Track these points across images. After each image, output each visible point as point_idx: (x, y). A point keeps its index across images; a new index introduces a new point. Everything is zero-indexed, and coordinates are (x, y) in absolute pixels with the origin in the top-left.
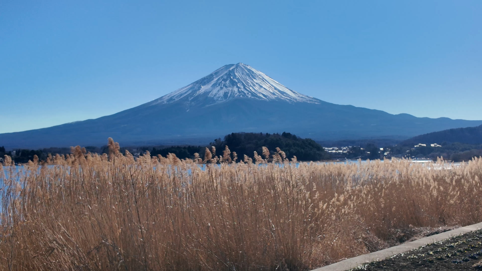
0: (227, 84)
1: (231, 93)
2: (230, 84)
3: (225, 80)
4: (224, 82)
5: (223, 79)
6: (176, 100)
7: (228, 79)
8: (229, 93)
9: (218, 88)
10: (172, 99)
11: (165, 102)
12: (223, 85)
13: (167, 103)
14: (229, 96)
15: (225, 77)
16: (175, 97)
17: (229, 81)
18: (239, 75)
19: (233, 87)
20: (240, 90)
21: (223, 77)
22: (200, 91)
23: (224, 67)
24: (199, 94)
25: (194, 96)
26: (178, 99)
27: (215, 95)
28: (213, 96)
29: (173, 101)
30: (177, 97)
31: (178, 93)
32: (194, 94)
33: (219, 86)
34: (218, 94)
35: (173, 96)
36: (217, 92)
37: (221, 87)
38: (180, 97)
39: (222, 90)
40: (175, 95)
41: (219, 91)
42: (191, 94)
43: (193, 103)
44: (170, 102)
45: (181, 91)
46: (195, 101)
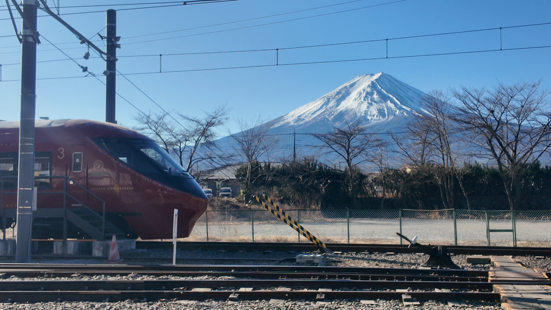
0: (376, 98)
1: (387, 110)
2: (379, 98)
3: (371, 94)
4: (370, 96)
5: (366, 92)
6: (307, 120)
7: (374, 93)
8: (385, 111)
9: (364, 104)
10: (301, 119)
11: (292, 123)
13: (295, 124)
14: (386, 114)
15: (369, 90)
16: (303, 116)
17: (376, 95)
18: (387, 88)
19: (386, 103)
20: (398, 107)
21: (366, 90)
22: (338, 108)
23: (360, 78)
24: (338, 112)
25: (333, 114)
26: (310, 119)
27: (365, 113)
28: (363, 114)
29: (303, 122)
30: (306, 117)
31: (306, 112)
32: (331, 113)
33: (364, 101)
34: (369, 111)
35: (299, 114)
36: (367, 109)
37: (368, 103)
38: (311, 117)
39: (372, 107)
40: (303, 114)
41: (368, 107)
42: (326, 113)
43: (336, 124)
44: (299, 122)
45: (309, 109)
46: (337, 120)
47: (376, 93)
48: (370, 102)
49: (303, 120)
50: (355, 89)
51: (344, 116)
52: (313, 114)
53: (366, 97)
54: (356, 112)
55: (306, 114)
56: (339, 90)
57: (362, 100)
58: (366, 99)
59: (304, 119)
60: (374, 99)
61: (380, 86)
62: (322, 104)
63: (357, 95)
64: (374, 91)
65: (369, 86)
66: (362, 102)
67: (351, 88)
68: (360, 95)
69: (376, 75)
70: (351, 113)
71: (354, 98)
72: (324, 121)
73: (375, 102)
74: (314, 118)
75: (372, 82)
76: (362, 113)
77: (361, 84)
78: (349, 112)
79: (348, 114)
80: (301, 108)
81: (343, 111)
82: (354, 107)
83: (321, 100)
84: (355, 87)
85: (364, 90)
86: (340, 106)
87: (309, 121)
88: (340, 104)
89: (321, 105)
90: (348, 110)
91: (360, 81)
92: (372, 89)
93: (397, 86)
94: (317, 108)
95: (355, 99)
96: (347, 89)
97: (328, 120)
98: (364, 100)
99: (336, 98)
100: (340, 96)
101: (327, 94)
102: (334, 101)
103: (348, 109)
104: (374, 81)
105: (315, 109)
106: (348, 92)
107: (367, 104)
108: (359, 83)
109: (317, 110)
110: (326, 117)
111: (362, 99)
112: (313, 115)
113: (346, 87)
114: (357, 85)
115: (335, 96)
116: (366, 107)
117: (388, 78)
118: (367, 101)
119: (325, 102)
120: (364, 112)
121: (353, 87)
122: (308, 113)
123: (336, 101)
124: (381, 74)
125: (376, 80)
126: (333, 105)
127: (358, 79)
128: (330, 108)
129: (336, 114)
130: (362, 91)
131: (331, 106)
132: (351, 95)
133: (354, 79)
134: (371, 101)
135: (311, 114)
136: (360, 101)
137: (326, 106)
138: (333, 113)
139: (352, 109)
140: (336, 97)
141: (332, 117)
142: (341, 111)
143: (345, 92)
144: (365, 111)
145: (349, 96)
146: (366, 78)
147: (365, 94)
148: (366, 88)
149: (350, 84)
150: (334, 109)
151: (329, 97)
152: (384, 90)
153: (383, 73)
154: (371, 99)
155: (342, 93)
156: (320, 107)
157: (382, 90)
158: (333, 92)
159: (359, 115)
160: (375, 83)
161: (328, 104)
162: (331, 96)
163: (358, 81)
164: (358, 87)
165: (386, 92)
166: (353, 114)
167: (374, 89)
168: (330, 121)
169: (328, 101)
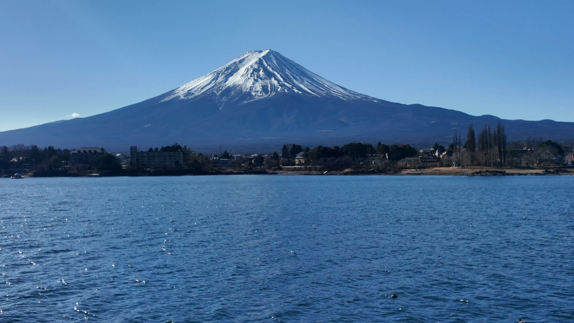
0: (261, 75)
1: (271, 86)
2: (265, 75)
3: (257, 70)
4: (256, 73)
5: (253, 68)
6: (196, 94)
7: (261, 70)
8: (268, 87)
9: (250, 80)
10: (191, 93)
11: (182, 97)
12: (256, 76)
13: (185, 98)
14: (269, 90)
15: (256, 66)
16: (193, 91)
17: (262, 72)
18: (272, 65)
19: (270, 79)
20: (280, 83)
21: (254, 67)
22: (227, 83)
23: (249, 54)
24: (226, 87)
25: (221, 89)
26: (199, 94)
27: (250, 89)
28: (248, 90)
29: (193, 96)
30: (196, 91)
31: (197, 86)
32: (220, 88)
33: (251, 78)
34: (254, 87)
35: (189, 89)
36: (252, 85)
37: (254, 79)
38: (201, 91)
39: (257, 83)
40: (193, 88)
41: (253, 84)
42: (215, 88)
43: (223, 99)
44: (189, 96)
45: (199, 83)
46: (224, 96)
47: (262, 70)
48: (256, 78)
49: (193, 94)
50: (244, 65)
51: (231, 92)
52: (202, 89)
53: (253, 73)
54: (242, 88)
55: (196, 89)
56: (229, 66)
57: (249, 77)
58: (253, 75)
59: (194, 94)
60: (260, 75)
61: (266, 62)
62: (211, 79)
63: (245, 71)
64: (261, 68)
65: (256, 62)
66: (249, 78)
67: (240, 64)
68: (247, 71)
69: (264, 52)
70: (238, 88)
71: (241, 75)
72: (212, 96)
73: (261, 79)
74: (203, 93)
75: (260, 59)
76: (247, 89)
77: (250, 60)
78: (236, 88)
79: (235, 89)
80: (191, 83)
81: (230, 87)
82: (241, 83)
83: (212, 74)
84: (243, 63)
85: (252, 67)
86: (228, 82)
87: (199, 96)
88: (228, 80)
89: (211, 80)
90: (236, 86)
91: (249, 58)
92: (259, 66)
93: (282, 63)
94: (207, 83)
95: (243, 75)
96: (236, 65)
97: (216, 95)
98: (251, 76)
99: (225, 73)
100: (230, 71)
101: (218, 69)
102: (223, 76)
103: (235, 85)
104: (262, 58)
105: (205, 84)
106: (237, 68)
107: (253, 80)
108: (248, 59)
109: (206, 85)
110: (214, 92)
111: (249, 75)
112: (203, 90)
113: (235, 63)
114: (246, 61)
115: (224, 72)
116: (252, 83)
117: (275, 55)
118: (253, 78)
119: (215, 77)
120: (249, 88)
121: (242, 63)
122: (198, 87)
123: (225, 77)
124: (268, 51)
125: (264, 57)
126: (222, 80)
127: (247, 55)
128: (219, 83)
129: (224, 89)
130: (250, 67)
131: (220, 81)
132: (239, 71)
133: (244, 54)
134: (257, 77)
135: (200, 89)
136: (247, 77)
137: (216, 81)
138: (221, 88)
139: (239, 85)
140: (226, 72)
141: (220, 92)
142: (229, 86)
143: (235, 68)
144: (251, 87)
145: (237, 72)
146: (255, 54)
147: (252, 71)
148: (253, 64)
149: (239, 60)
150: (222, 84)
151: (219, 72)
152: (270, 67)
153: (270, 50)
154: (257, 75)
155: (231, 68)
156: (209, 82)
157: (268, 67)
158: (223, 67)
159: (245, 91)
160: (262, 60)
161: (217, 79)
162: (220, 72)
163: (247, 57)
164: (247, 63)
165: (272, 69)
166: (240, 90)
167: (260, 66)
168: (217, 96)
169: (218, 77)
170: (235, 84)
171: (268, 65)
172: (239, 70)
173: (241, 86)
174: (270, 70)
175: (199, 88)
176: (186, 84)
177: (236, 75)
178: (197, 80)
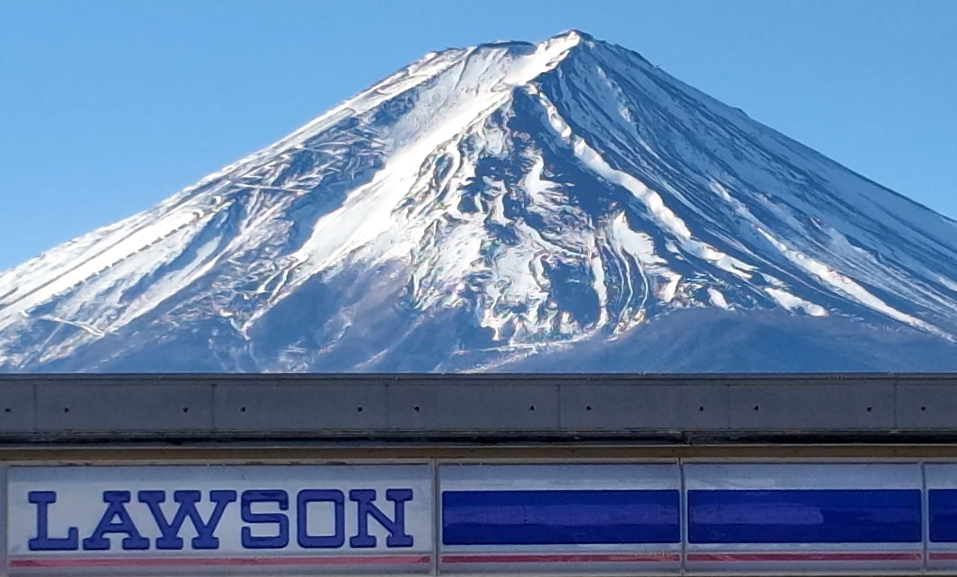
0: (538, 199)
2: (559, 197)
4: (500, 184)
5: (476, 156)
6: (93, 331)
7: (531, 163)
8: (592, 276)
9: (463, 231)
10: (52, 325)
12: (499, 206)
13: (17, 359)
15: (495, 143)
16: (71, 308)
17: (543, 177)
21: (480, 145)
22: (300, 255)
23: (443, 66)
24: (297, 282)
25: (265, 296)
26: (112, 329)
27: (467, 294)
28: (454, 301)
29: (70, 346)
30: (86, 312)
31: (93, 278)
32: (254, 286)
33: (466, 216)
34: (495, 278)
35: (43, 297)
36: (481, 267)
37: (489, 226)
38: (120, 311)
39: (512, 250)
40: (70, 295)
41: (487, 255)
42: (217, 286)
43: (282, 359)
44: (38, 348)
45: (107, 260)
46: (292, 339)
47: (539, 166)
48: (500, 218)
49: (70, 330)
50: (412, 136)
51: (334, 310)
52: (131, 294)
53: (475, 186)
54: (411, 287)
55: (88, 296)
56: (306, 143)
57: (454, 212)
58: (477, 199)
59: (78, 329)
60: (528, 201)
61: (563, 113)
62: (193, 231)
63: (420, 175)
64: (529, 153)
65: (497, 116)
66: (453, 222)
67: (386, 130)
68: (438, 177)
69: (541, 47)
70: (380, 290)
71: (399, 197)
72: (201, 340)
73: (536, 221)
74: (139, 323)
75: (519, 93)
76: (449, 293)
77: (448, 103)
78: (364, 287)
79: (358, 296)
80: (53, 257)
81: (326, 279)
82: (400, 251)
83: (193, 202)
84: (407, 121)
85: (466, 145)
86: (309, 246)
87: (110, 342)
88: (308, 234)
89: (188, 239)
90: (361, 273)
91: (441, 87)
92: (517, 141)
93: (671, 118)
94: (163, 256)
95: (410, 201)
96: (359, 133)
97: (229, 334)
98: (467, 206)
99: (287, 193)
100: (315, 176)
101: (234, 167)
102: (274, 210)
103: (361, 264)
104: (533, 90)
105: (148, 264)
106: (363, 153)
107: (483, 231)
108: (436, 99)
109: (162, 271)
110: (217, 316)
111: (453, 200)
112: (135, 304)
113: (351, 123)
114: (421, 109)
115: (279, 181)
116: (475, 255)
117: (620, 67)
118: (481, 216)
119: (217, 217)
120: (461, 287)
121: (398, 125)
122: (103, 285)
123: (288, 214)
124: (574, 40)
125: (545, 80)
126: (266, 234)
127: (431, 71)
128: (248, 257)
129: (280, 294)
130: (453, 150)
131: (254, 245)
132: (379, 175)
133: (405, 69)
134: (507, 214)
135: (119, 293)
136: (438, 214)
137: (223, 245)
138: (261, 290)
139: (388, 266)
140: (289, 185)
141: (259, 314)
142: (320, 275)
143: (348, 155)
144: (471, 279)
145: (369, 179)
146: (480, 65)
147: (469, 171)
148: (479, 129)
149: (378, 101)
150: (269, 264)
151: (243, 186)
152: (589, 143)
153: (585, 36)
154: (506, 199)
155: (323, 159)
156: (179, 248)
157: (580, 146)
158: (267, 153)
159: (431, 301)
160: (536, 98)
161: (231, 230)
162: (252, 181)
163: (431, 82)
164: (428, 123)
165: (605, 158)
166: (393, 297)
167: (526, 137)
168: (241, 342)
169: (237, 213)
170: (358, 256)
171: (577, 131)
172: (379, 166)
173: (403, 273)
174: (596, 162)
175: (109, 291)
176: (20, 268)
177: (357, 200)
178: (89, 238)
